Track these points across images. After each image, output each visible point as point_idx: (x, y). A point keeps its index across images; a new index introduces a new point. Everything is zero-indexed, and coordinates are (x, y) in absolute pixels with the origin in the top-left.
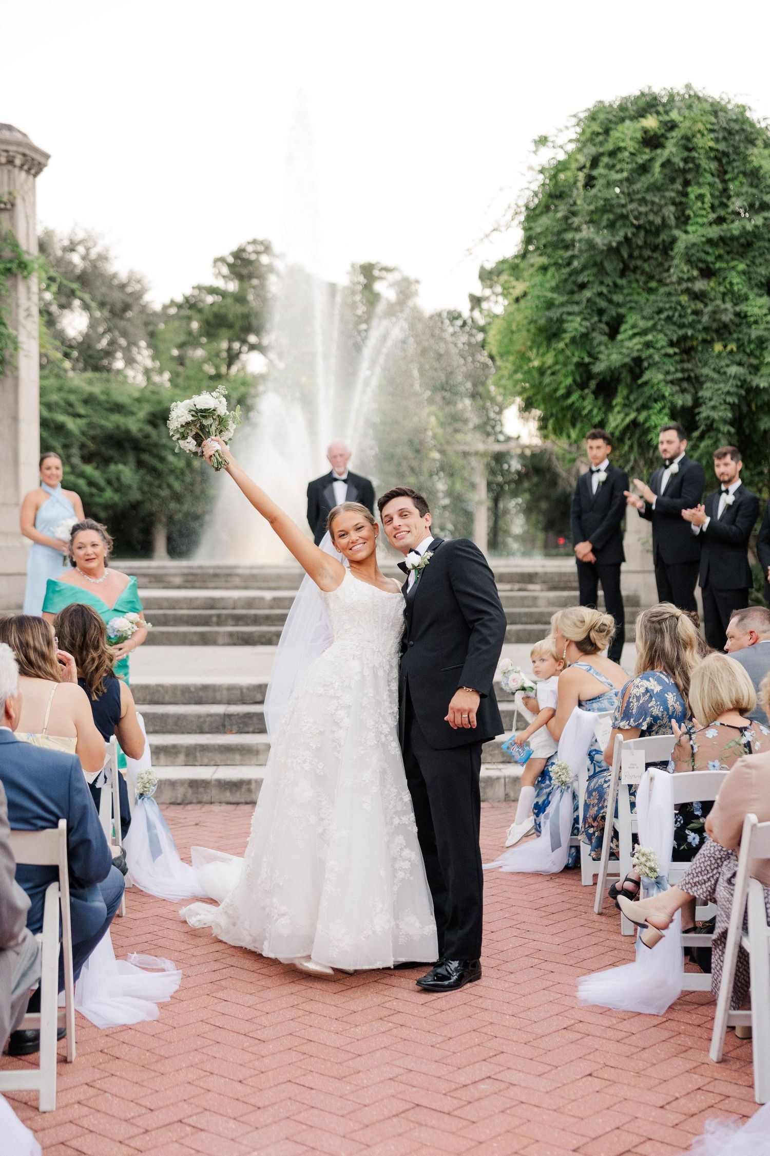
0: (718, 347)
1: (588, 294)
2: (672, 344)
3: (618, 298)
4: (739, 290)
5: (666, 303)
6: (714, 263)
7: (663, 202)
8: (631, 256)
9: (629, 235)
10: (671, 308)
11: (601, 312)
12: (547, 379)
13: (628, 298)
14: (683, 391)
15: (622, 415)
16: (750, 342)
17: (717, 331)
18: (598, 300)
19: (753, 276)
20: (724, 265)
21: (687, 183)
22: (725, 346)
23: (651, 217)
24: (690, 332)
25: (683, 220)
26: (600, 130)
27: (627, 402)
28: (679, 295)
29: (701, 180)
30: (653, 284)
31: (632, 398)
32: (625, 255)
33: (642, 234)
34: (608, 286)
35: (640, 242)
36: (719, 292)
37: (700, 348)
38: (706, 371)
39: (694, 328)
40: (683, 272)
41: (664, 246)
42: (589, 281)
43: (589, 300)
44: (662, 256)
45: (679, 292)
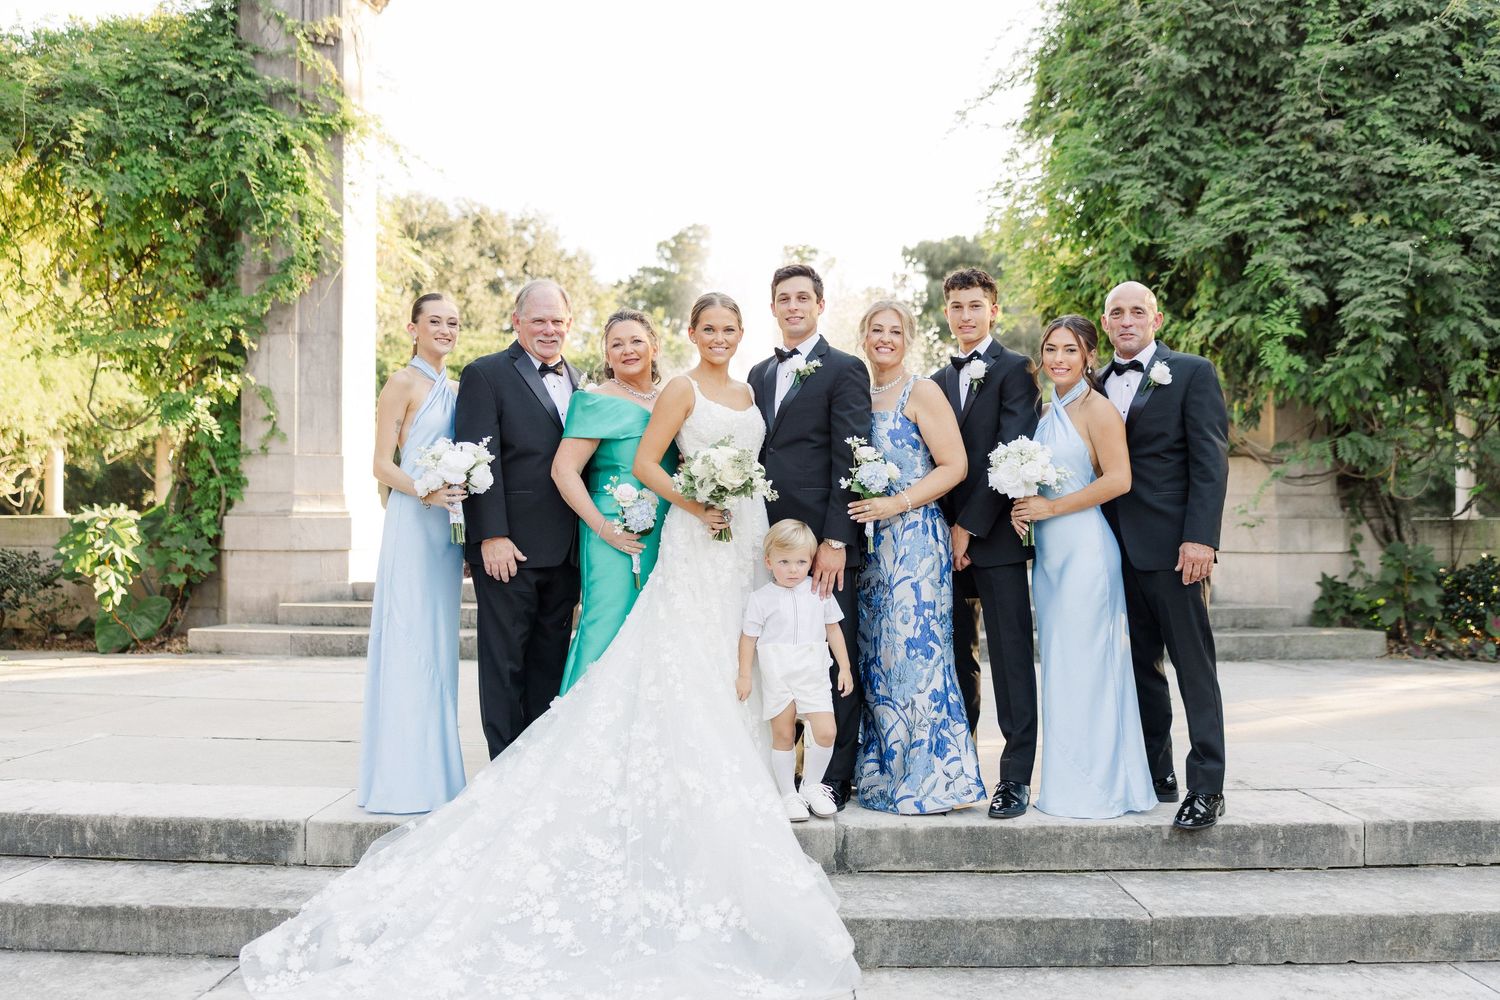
0: (1358, 219)
1: (1153, 148)
2: (1291, 214)
3: (1194, 155)
4: (1387, 135)
5: (1278, 155)
6: (1343, 100)
7: (1266, 11)
8: (1214, 96)
9: (1215, 61)
10: (1286, 161)
11: (1170, 175)
12: (1086, 277)
13: (1211, 156)
14: (1309, 283)
15: (1211, 321)
16: (1413, 209)
17: (1356, 195)
18: (1167, 157)
19: (1405, 116)
20: (1358, 103)
22: (1370, 218)
23: (1248, 33)
24: (1317, 198)
25: (1298, 38)
27: (1215, 304)
28: (1298, 143)
30: (1250, 134)
31: (1225, 296)
32: (1207, 94)
33: (1232, 61)
34: (1180, 137)
35: (1230, 74)
36: (1355, 141)
37: (1330, 222)
38: (1345, 252)
39: (1321, 192)
40: (1302, 110)
41: (1265, 79)
42: (1152, 132)
43: (1153, 158)
44: (1259, 94)
45: (1298, 138)
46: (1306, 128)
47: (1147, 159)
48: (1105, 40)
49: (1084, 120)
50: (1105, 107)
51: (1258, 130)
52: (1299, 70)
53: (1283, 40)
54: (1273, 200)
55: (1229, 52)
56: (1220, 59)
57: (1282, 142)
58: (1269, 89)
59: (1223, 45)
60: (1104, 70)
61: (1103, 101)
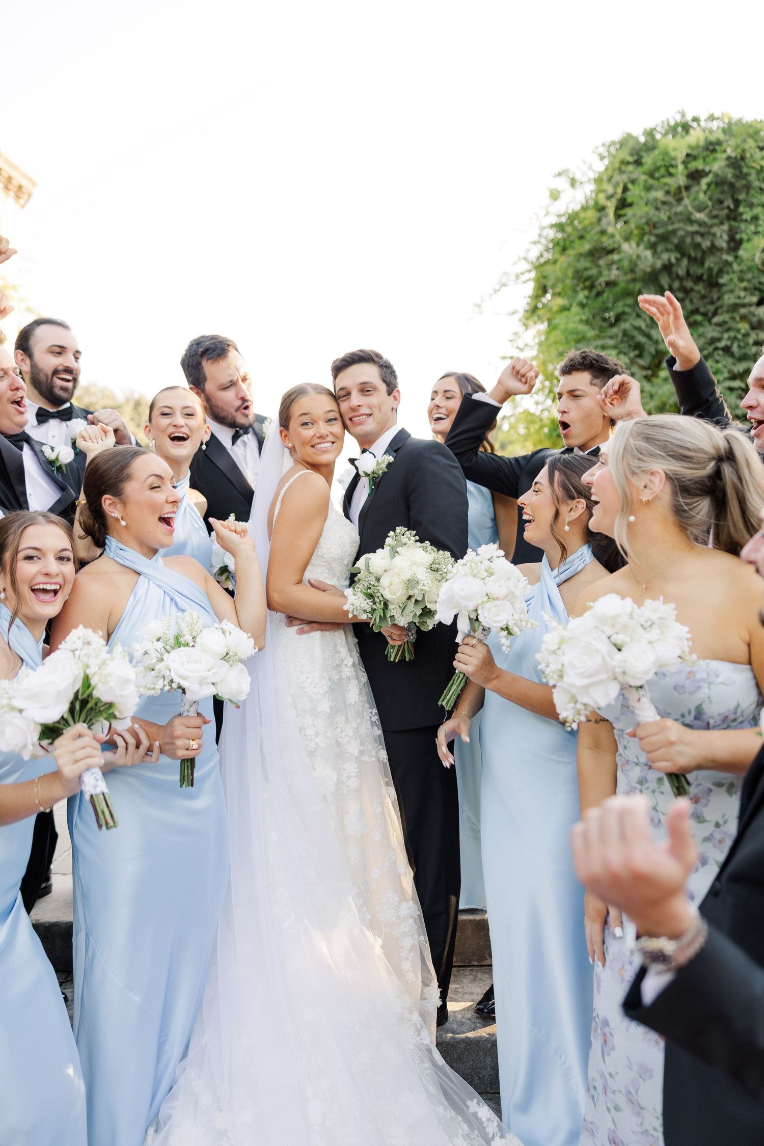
1: (625, 325)
9: (673, 260)
11: (638, 347)
21: (737, 202)
23: (698, 239)
25: (736, 244)
26: (631, 159)
29: (755, 201)
30: (699, 318)
33: (685, 262)
35: (681, 272)
40: (739, 297)
41: (710, 276)
42: (623, 313)
43: (625, 333)
44: (705, 288)
45: (738, 318)
46: (743, 311)
47: (620, 335)
48: (586, 247)
49: (571, 306)
50: (587, 298)
51: (704, 315)
52: (736, 267)
53: (724, 245)
54: (720, 366)
55: (683, 255)
56: (677, 259)
57: (725, 322)
58: (713, 283)
59: (680, 248)
60: (586, 269)
61: (586, 293)
